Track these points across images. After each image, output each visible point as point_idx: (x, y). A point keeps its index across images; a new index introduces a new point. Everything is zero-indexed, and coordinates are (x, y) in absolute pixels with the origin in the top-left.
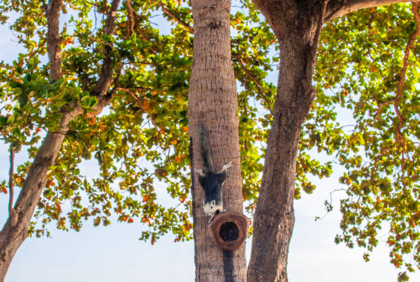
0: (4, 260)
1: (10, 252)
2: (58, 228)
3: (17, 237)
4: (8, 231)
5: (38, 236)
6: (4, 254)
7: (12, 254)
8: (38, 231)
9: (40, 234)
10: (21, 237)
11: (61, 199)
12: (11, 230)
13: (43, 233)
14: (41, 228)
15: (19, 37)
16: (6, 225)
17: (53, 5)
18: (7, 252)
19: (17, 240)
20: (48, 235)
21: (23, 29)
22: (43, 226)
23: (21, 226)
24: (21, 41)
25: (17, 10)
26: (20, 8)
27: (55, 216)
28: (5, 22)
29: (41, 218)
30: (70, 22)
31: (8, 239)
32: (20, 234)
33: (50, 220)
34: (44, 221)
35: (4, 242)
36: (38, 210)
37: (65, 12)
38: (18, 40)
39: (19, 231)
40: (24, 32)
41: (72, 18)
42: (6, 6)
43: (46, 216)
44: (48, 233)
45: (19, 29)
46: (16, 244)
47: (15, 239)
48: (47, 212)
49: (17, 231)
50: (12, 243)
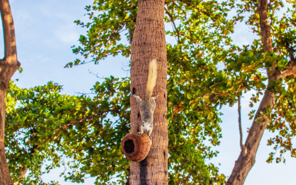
0: (239, 180)
1: (243, 174)
2: (292, 156)
3: (247, 164)
4: (241, 160)
5: (277, 162)
6: (239, 176)
7: (245, 175)
8: (277, 159)
9: (278, 160)
10: (250, 163)
11: (291, 135)
12: (243, 159)
13: (280, 160)
14: (279, 157)
15: (252, 29)
16: (240, 156)
17: (261, 3)
18: (241, 174)
19: (247, 165)
20: (284, 162)
21: (255, 23)
22: (281, 155)
23: (250, 156)
24: (254, 31)
25: (249, 11)
26: (251, 9)
27: (289, 148)
28: (242, 20)
29: (279, 150)
30: (287, 12)
31: (241, 165)
32: (249, 162)
33: (285, 151)
34: (281, 152)
35: (239, 168)
36: (276, 144)
37: (282, 6)
38: (252, 30)
39: (249, 160)
40: (255, 25)
41: (288, 9)
42: (241, 10)
43: (283, 148)
44: (285, 160)
45: (251, 23)
46: (247, 169)
47: (246, 165)
48: (282, 145)
49: (247, 160)
50: (244, 168)
